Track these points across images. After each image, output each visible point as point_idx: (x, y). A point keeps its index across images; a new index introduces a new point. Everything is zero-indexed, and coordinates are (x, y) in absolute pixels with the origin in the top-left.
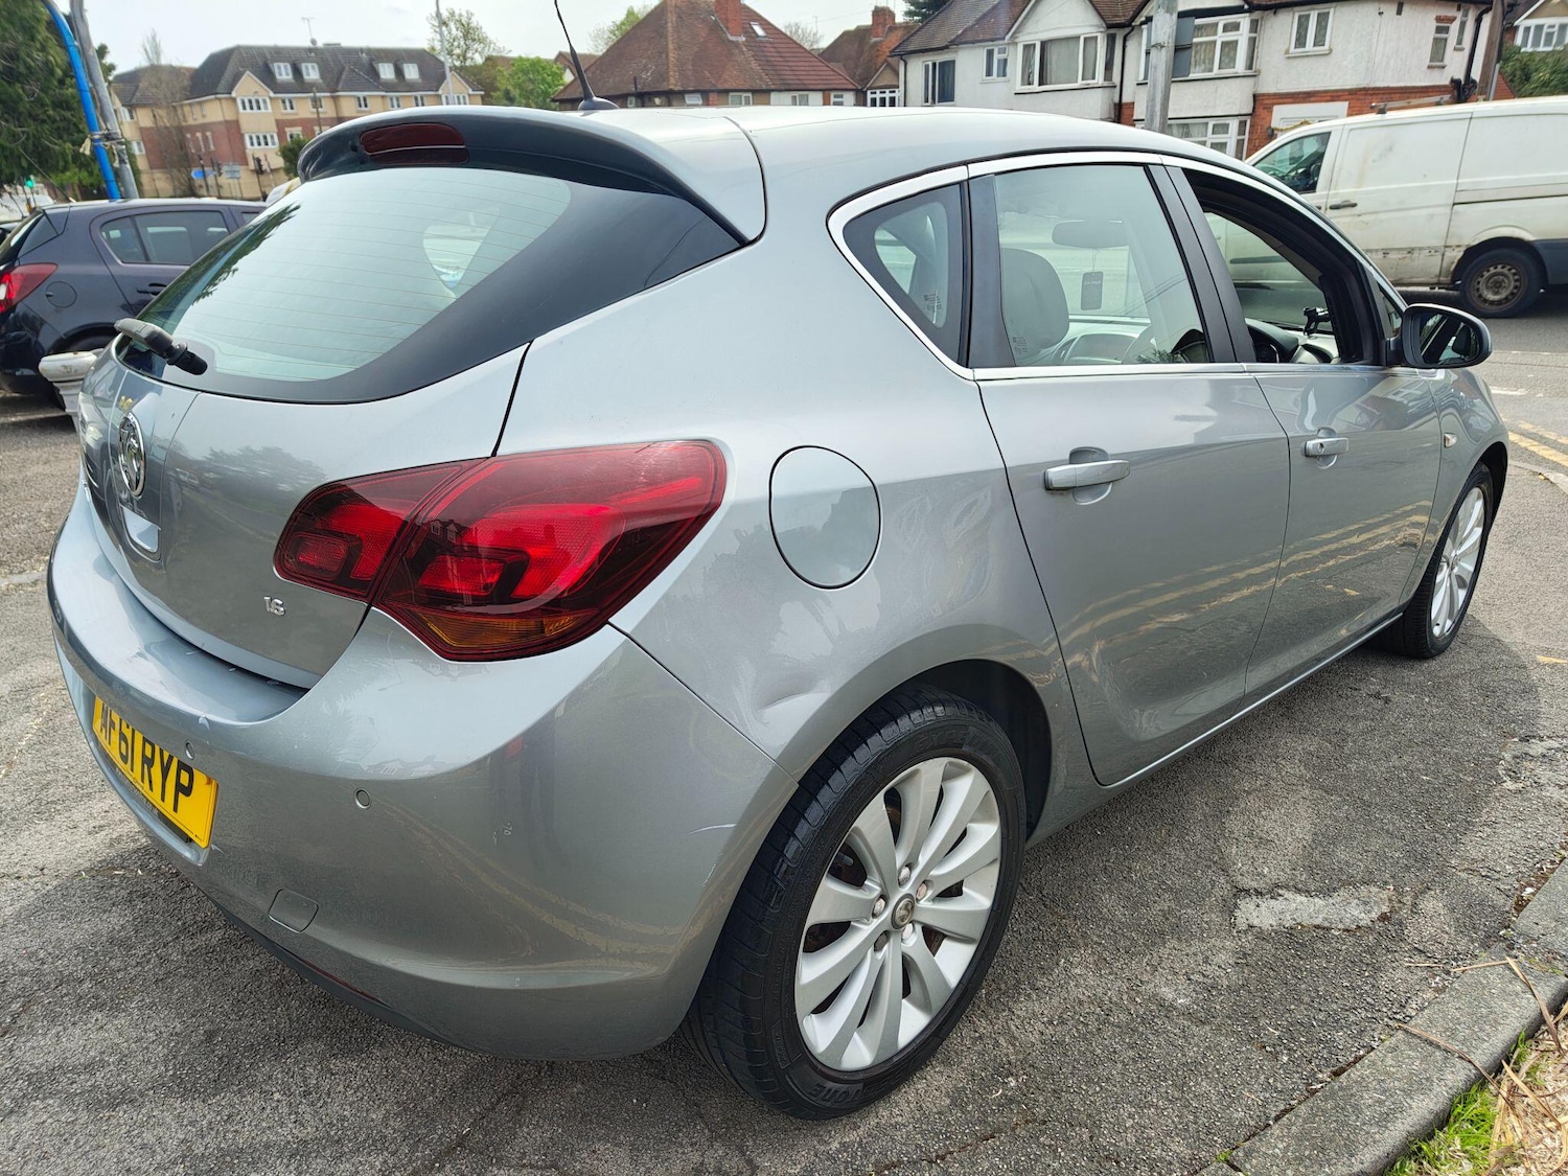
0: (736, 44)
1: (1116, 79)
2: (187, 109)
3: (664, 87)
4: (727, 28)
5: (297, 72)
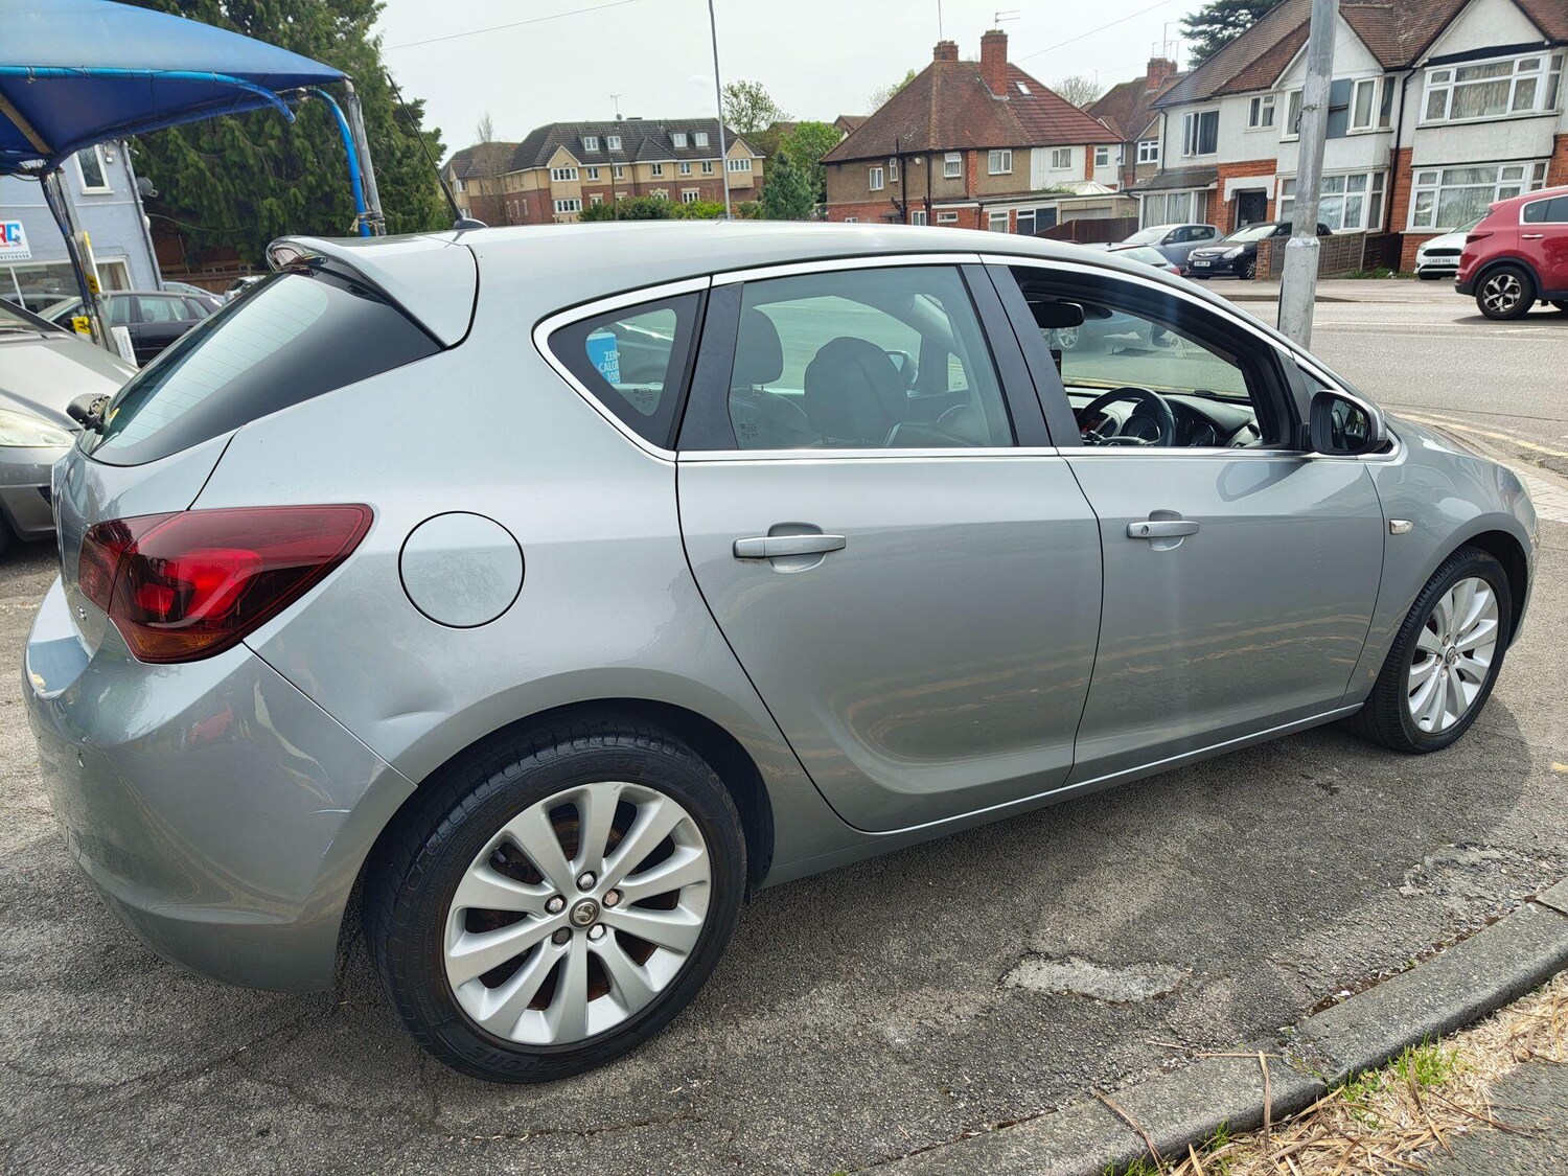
0: (1000, 103)
1: (1394, 124)
2: (508, 180)
3: (925, 147)
4: (992, 88)
5: (603, 144)
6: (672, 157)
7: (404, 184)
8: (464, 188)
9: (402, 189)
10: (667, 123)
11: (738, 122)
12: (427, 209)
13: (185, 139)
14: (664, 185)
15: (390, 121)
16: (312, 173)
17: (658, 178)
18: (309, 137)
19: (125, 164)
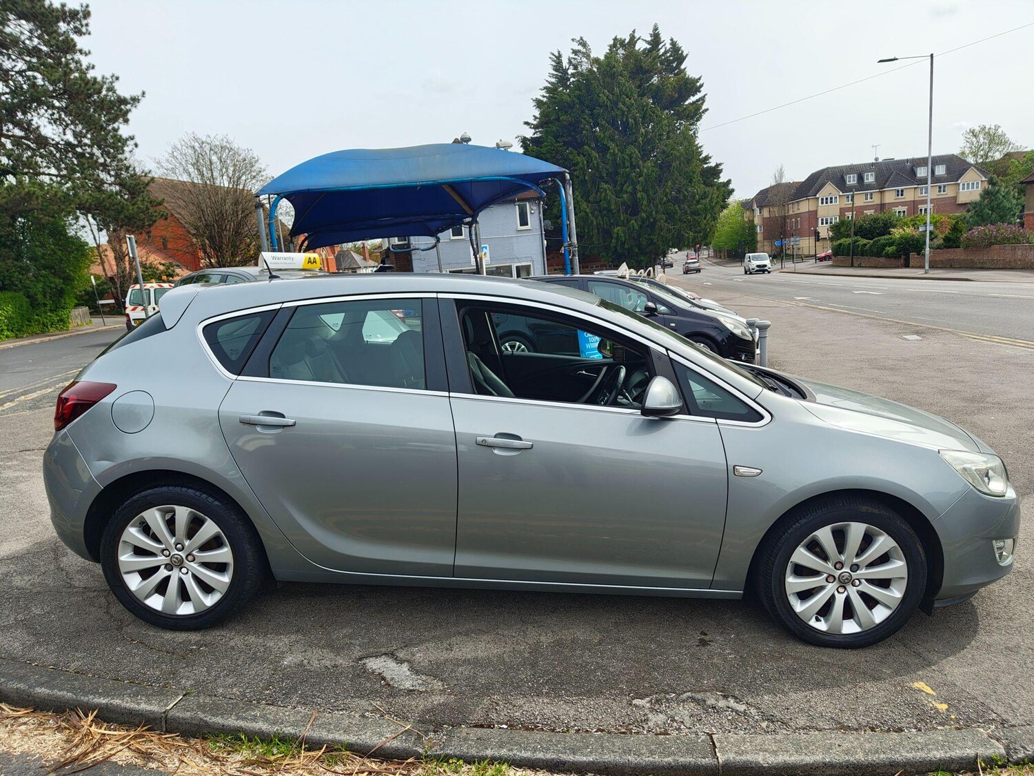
2: (790, 206)
5: (861, 178)
6: (913, 184)
7: (699, 214)
8: (760, 213)
9: (697, 218)
10: (913, 161)
11: (975, 155)
12: (708, 230)
13: (582, 197)
14: (903, 204)
15: (697, 178)
16: (645, 212)
17: (901, 199)
18: (645, 191)
19: (540, 213)
